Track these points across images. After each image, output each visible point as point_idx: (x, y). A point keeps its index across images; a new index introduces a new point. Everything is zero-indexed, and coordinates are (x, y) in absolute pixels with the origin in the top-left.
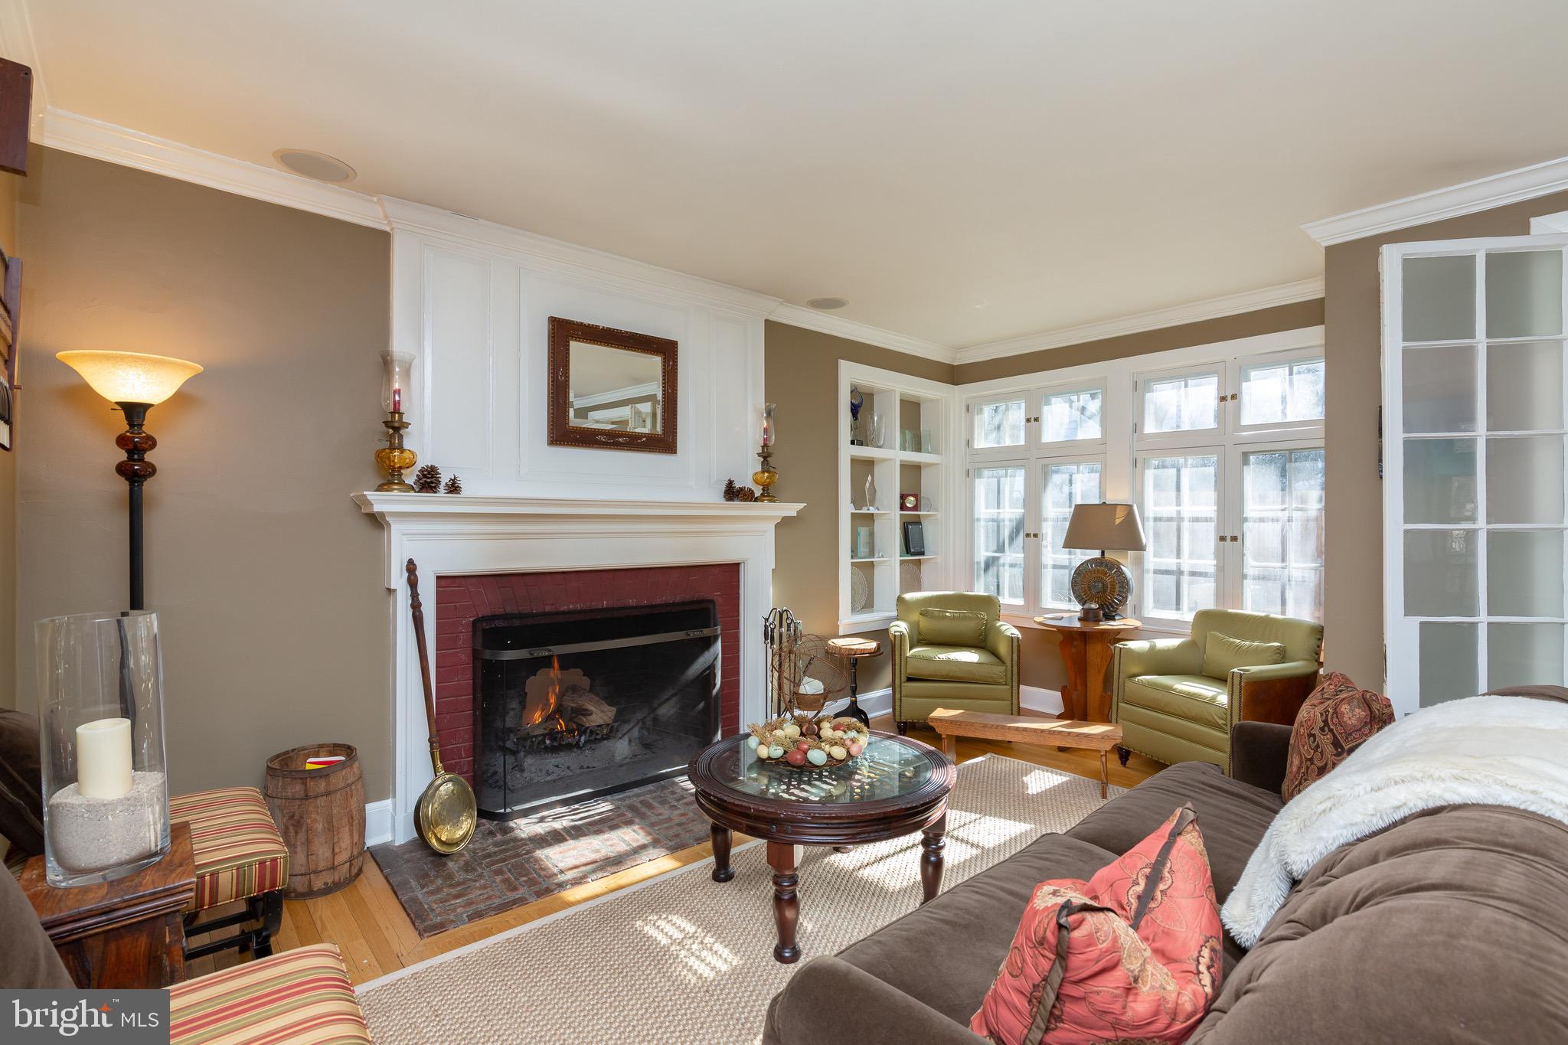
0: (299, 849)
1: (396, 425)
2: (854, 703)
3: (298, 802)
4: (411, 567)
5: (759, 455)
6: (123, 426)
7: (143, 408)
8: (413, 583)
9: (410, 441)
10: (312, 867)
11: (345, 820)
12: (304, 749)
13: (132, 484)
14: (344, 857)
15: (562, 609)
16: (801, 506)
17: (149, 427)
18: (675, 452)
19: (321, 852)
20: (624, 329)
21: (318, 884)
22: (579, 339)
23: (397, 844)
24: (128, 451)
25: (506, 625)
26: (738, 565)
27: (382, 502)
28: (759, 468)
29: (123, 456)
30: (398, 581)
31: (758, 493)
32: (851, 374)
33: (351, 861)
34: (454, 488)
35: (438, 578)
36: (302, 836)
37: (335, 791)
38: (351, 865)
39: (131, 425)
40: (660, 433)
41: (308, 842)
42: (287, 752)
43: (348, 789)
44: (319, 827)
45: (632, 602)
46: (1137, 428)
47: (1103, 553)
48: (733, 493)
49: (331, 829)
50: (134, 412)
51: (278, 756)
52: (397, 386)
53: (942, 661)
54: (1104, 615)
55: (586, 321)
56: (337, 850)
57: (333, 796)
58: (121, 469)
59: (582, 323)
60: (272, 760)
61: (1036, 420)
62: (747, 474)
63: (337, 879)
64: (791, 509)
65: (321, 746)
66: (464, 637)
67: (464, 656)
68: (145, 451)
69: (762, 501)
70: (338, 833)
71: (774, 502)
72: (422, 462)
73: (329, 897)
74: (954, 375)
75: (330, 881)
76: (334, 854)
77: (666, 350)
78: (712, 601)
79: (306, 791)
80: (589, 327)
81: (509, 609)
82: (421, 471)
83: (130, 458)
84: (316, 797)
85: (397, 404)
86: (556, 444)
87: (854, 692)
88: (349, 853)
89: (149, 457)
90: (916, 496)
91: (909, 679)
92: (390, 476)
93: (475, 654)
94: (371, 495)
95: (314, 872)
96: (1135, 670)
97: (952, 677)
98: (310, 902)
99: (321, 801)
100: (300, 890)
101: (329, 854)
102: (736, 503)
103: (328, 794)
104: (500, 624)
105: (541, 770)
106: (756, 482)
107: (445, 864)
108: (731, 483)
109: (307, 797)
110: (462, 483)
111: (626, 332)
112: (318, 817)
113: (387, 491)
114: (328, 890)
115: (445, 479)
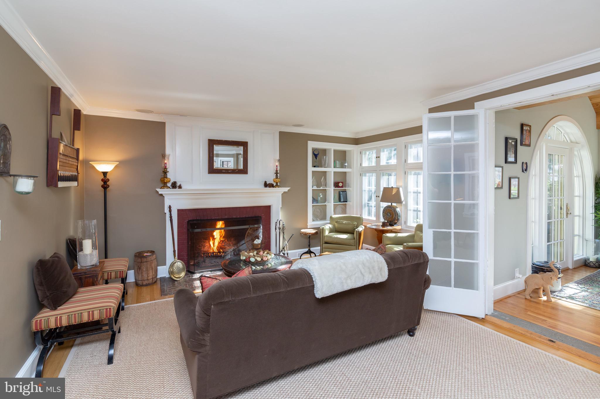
0: (140, 274)
1: (165, 172)
2: (309, 249)
3: (140, 263)
4: (170, 207)
5: (275, 173)
6: (102, 177)
7: (107, 172)
8: (170, 211)
9: (169, 175)
10: (143, 279)
11: (151, 269)
12: (144, 251)
13: (104, 190)
14: (150, 277)
15: (213, 218)
16: (289, 188)
17: (108, 177)
18: (247, 174)
19: (145, 275)
20: (230, 140)
21: (144, 283)
22: (216, 144)
23: (166, 277)
24: (104, 182)
25: (197, 222)
26: (270, 206)
27: (161, 191)
28: (275, 178)
29: (102, 183)
30: (167, 211)
31: (275, 184)
32: (312, 145)
33: (153, 278)
34: (180, 187)
35: (178, 210)
36: (141, 271)
37: (148, 261)
38: (153, 280)
39: (104, 177)
40: (242, 168)
41: (142, 273)
42: (140, 252)
43: (152, 261)
44: (144, 269)
45: (234, 217)
46: (406, 161)
47: (392, 204)
48: (266, 185)
49: (147, 270)
50: (105, 174)
51: (138, 253)
52: (166, 162)
53: (335, 238)
54: (389, 224)
55: (219, 139)
56: (149, 276)
57: (148, 262)
58: (102, 186)
59: (217, 140)
60: (136, 253)
61: (379, 157)
62: (271, 179)
63: (149, 283)
64: (286, 189)
65: (148, 251)
66: (185, 225)
67: (185, 230)
68: (107, 182)
69: (276, 187)
70: (149, 272)
71: (279, 187)
72: (172, 181)
73: (147, 287)
74: (356, 141)
75: (147, 283)
76: (148, 277)
77: (244, 145)
78: (261, 217)
79: (141, 261)
80: (220, 141)
81: (197, 218)
82: (172, 183)
83: (104, 184)
84: (144, 262)
85: (166, 167)
86: (210, 173)
87: (309, 246)
88: (152, 277)
89: (108, 183)
90: (342, 183)
91: (326, 243)
92: (164, 185)
93: (188, 230)
94: (158, 190)
95: (143, 280)
96: (388, 243)
97: (337, 243)
98: (142, 287)
99: (145, 263)
100: (141, 284)
101: (147, 276)
102: (268, 188)
103: (146, 262)
104: (195, 222)
105: (210, 263)
106: (274, 181)
107: (175, 282)
108: (266, 182)
109: (142, 262)
110: (182, 186)
111: (231, 141)
112: (144, 267)
113: (163, 189)
114: (147, 285)
115: (178, 185)
